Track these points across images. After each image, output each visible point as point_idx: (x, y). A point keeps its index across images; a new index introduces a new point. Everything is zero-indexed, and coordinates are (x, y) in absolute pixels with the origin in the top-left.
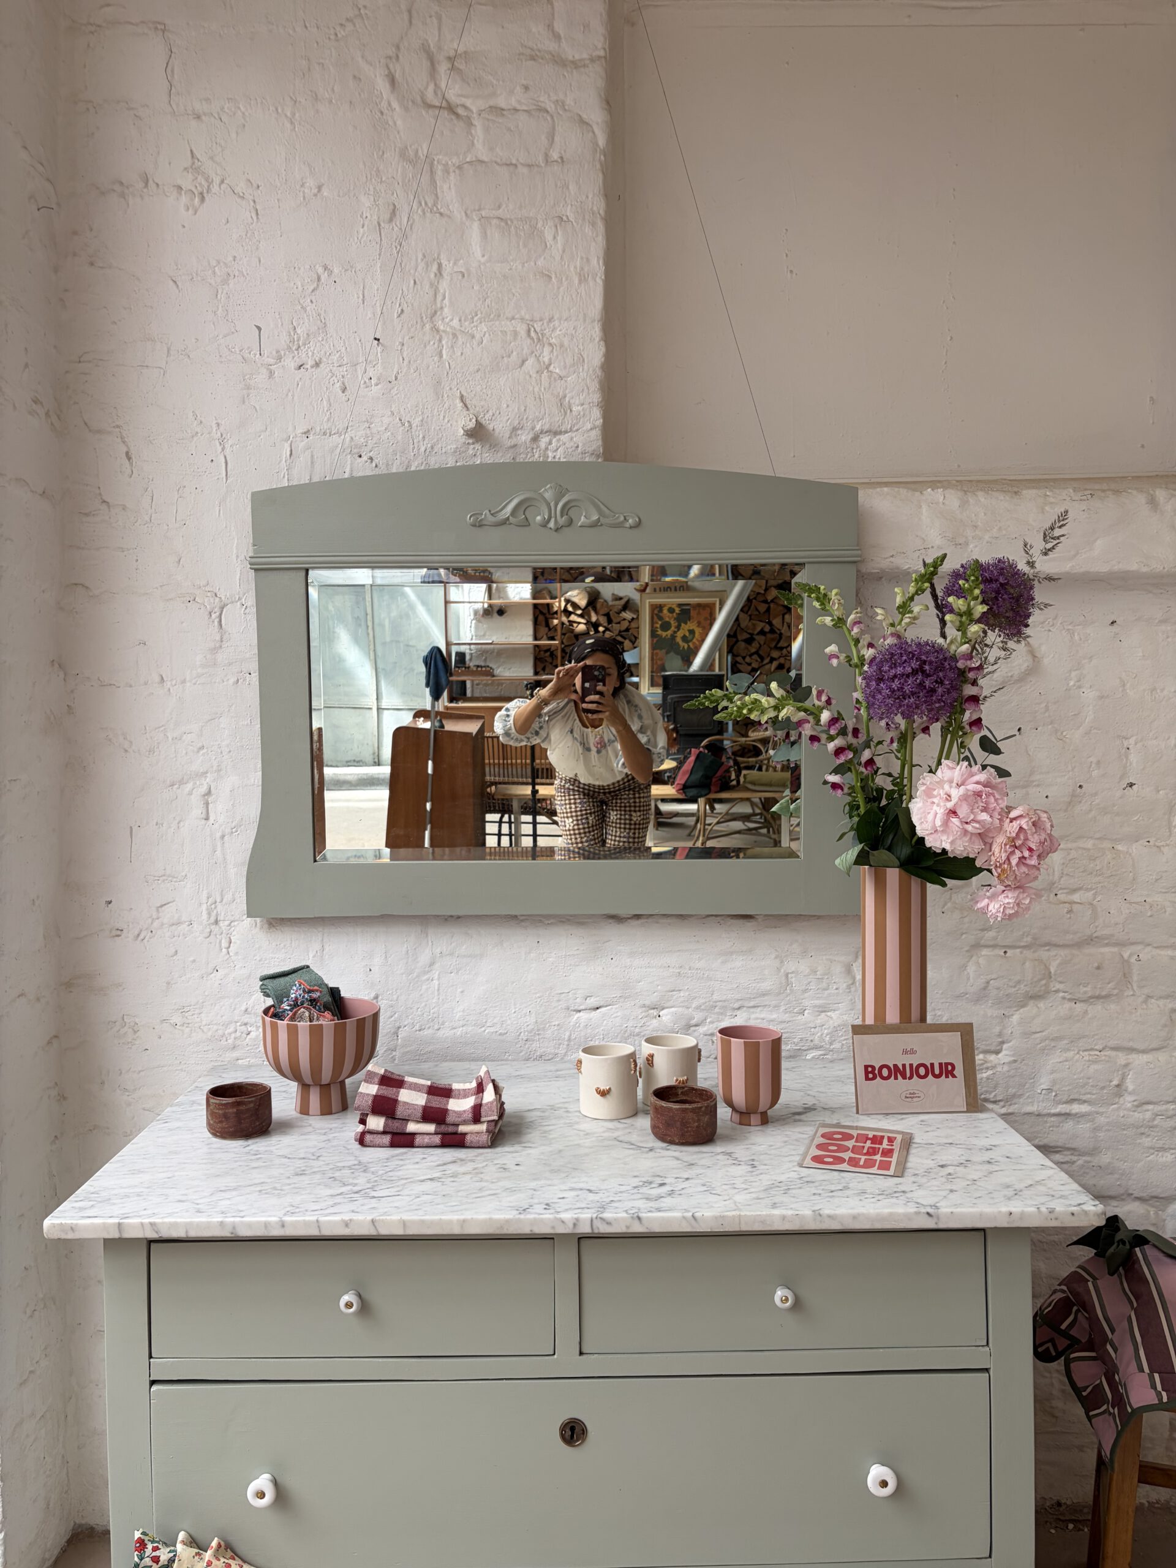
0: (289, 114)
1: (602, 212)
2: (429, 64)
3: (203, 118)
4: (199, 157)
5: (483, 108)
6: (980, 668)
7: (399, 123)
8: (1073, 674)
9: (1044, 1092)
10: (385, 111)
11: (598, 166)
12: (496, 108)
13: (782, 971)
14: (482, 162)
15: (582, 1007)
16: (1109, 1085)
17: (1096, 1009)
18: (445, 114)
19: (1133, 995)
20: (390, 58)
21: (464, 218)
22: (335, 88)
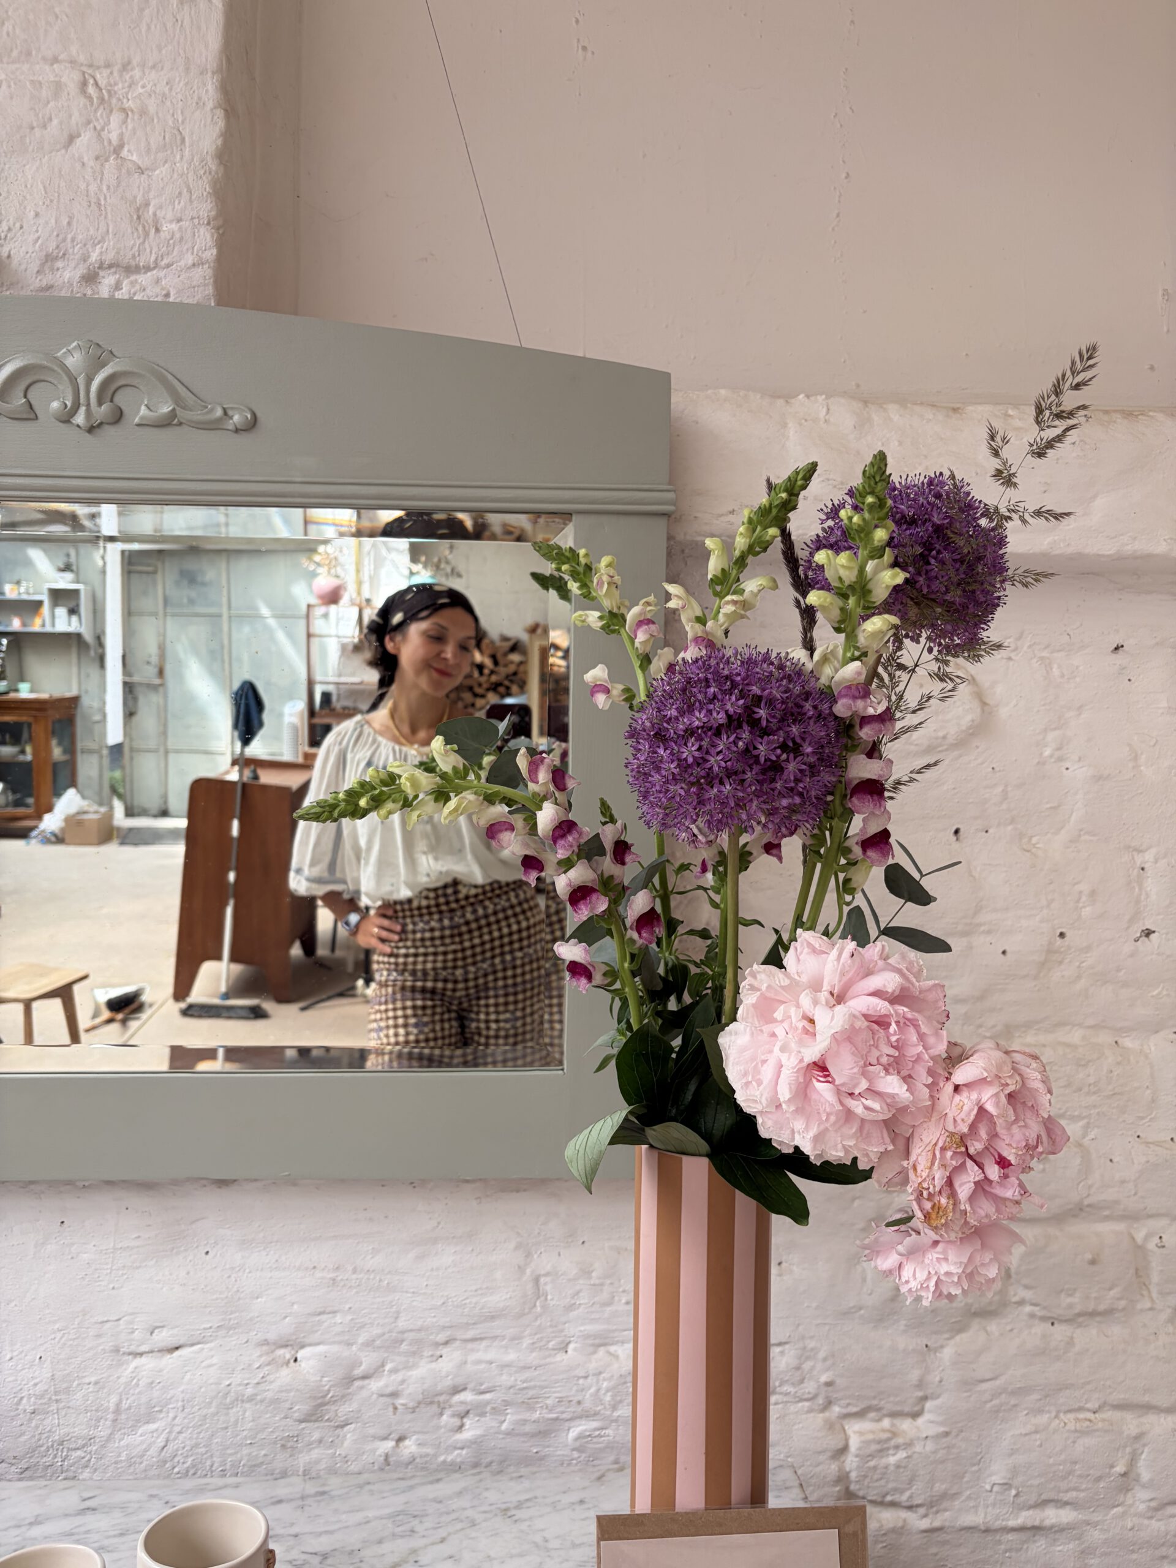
6: (886, 717)
8: (1051, 736)
9: (996, 1488)
13: (528, 1271)
15: (143, 1348)
16: (1109, 1475)
17: (1088, 1336)
19: (1151, 1309)
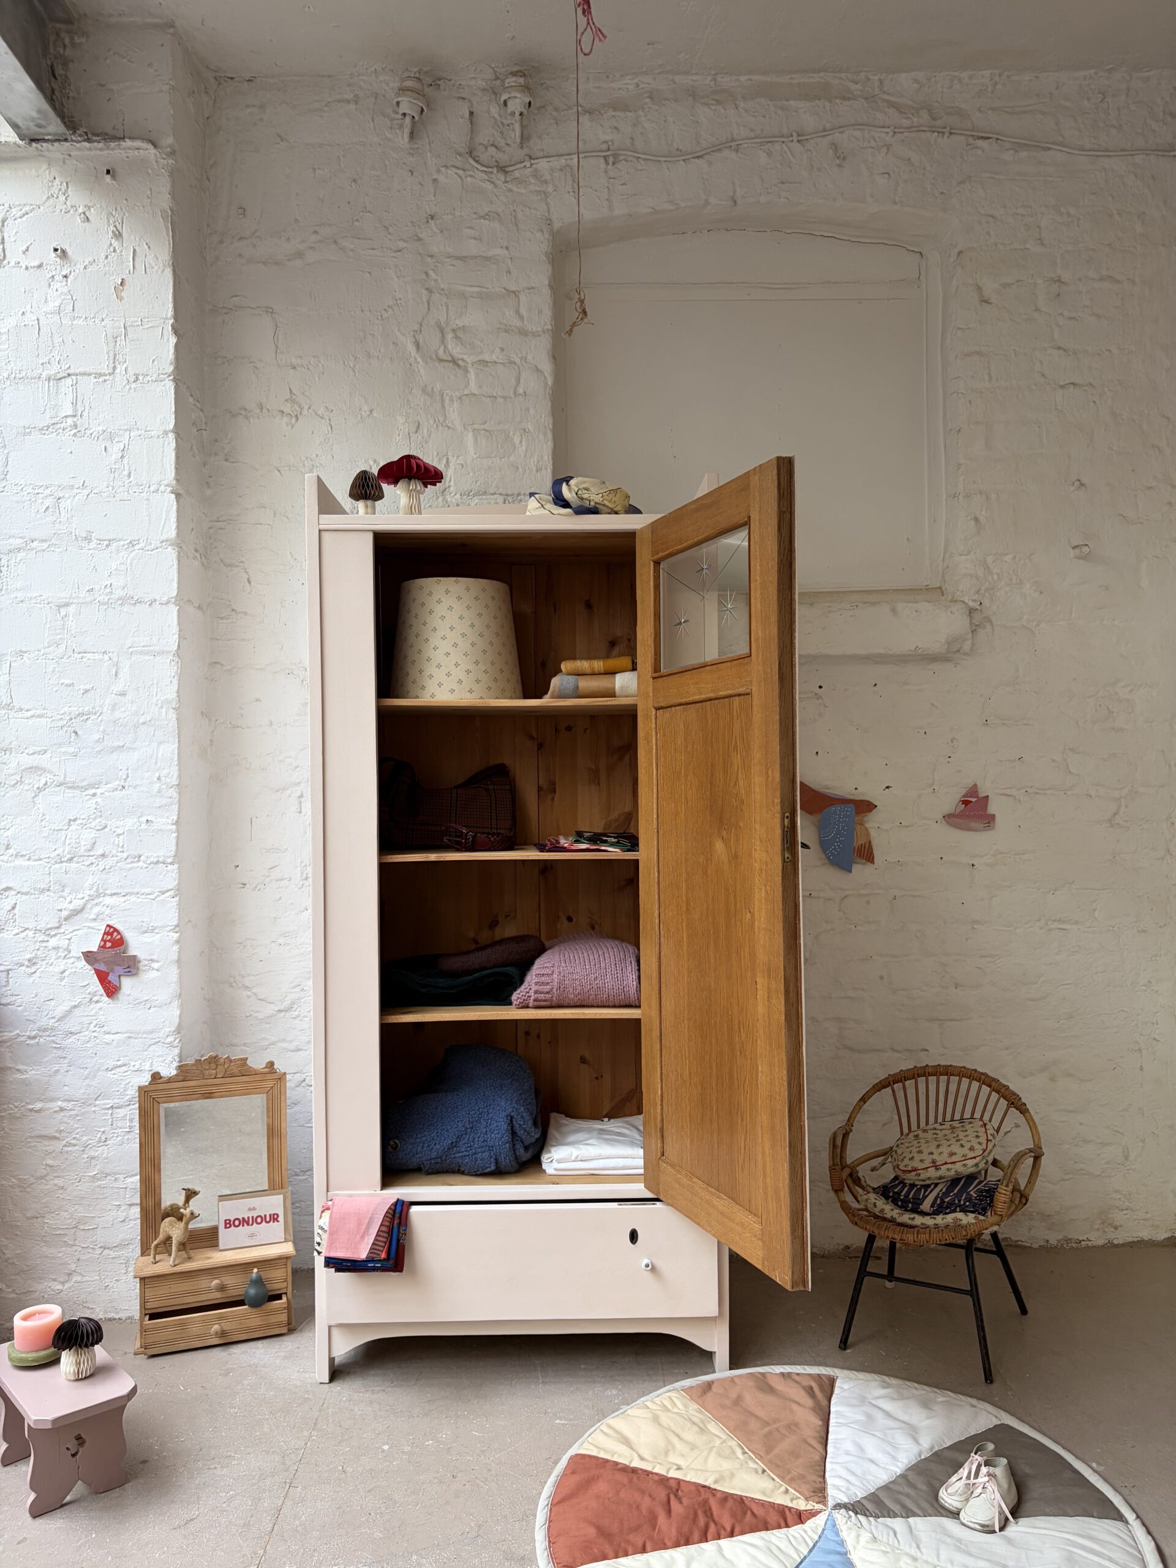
0: (352, 366)
1: (551, 426)
2: (440, 335)
3: (297, 368)
4: (295, 392)
5: (475, 361)
7: (421, 371)
10: (413, 364)
11: (548, 397)
12: (483, 361)
14: (474, 395)
18: (451, 364)
20: (416, 331)
21: (463, 430)
22: (382, 350)
